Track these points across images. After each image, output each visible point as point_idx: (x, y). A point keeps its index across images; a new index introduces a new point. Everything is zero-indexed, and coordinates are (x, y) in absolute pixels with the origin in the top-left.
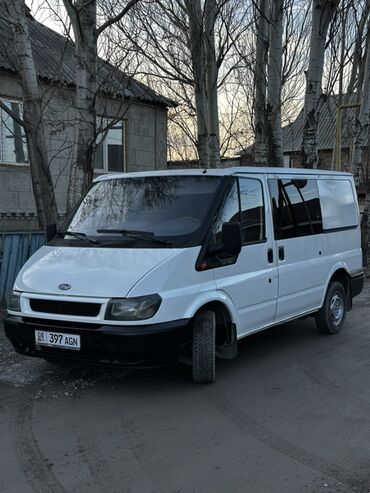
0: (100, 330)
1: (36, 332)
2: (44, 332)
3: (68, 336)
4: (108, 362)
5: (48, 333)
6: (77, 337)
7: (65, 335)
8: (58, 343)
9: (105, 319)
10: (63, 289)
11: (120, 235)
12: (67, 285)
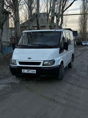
0: (41, 68)
1: (22, 70)
2: (25, 70)
3: (32, 70)
4: (42, 76)
5: (26, 70)
6: (35, 71)
7: (31, 70)
8: (29, 72)
9: (43, 66)
10: (29, 59)
11: (38, 45)
12: (31, 58)
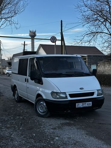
1: (77, 104)
3: (88, 103)
5: (81, 103)
6: (91, 103)
8: (84, 106)
9: (97, 96)
10: (81, 89)
12: (83, 88)
